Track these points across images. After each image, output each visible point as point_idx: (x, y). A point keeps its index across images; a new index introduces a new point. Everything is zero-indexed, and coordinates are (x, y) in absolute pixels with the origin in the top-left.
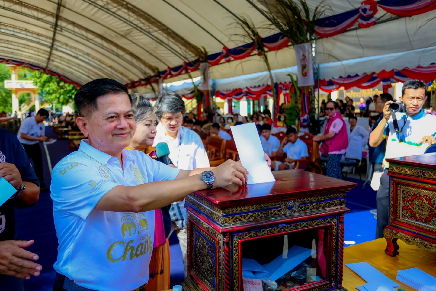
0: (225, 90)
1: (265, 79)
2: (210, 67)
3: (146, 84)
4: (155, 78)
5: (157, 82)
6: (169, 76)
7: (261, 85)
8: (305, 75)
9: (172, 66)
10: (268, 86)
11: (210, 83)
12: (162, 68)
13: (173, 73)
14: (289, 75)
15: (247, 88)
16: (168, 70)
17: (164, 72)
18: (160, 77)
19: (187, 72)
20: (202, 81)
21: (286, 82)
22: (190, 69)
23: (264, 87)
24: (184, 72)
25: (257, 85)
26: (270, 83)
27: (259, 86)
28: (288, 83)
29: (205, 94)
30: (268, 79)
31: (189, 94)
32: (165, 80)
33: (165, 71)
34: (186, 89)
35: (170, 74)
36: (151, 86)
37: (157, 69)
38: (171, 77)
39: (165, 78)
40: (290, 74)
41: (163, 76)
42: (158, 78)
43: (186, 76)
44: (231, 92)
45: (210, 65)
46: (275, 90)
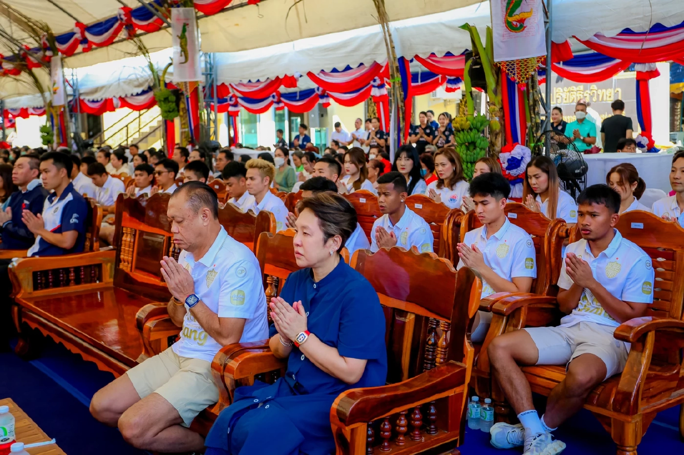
0: (245, 81)
1: (366, 50)
2: (198, 18)
3: (16, 72)
4: (40, 54)
5: (46, 63)
6: (80, 48)
7: (354, 66)
8: (516, 26)
9: (87, 21)
10: (376, 66)
11: (201, 63)
12: (61, 25)
13: (90, 37)
14: (466, 27)
15: (310, 75)
16: (77, 30)
17: (65, 38)
18: (55, 51)
19: (132, 35)
20: (178, 58)
21: (433, 54)
22: (141, 27)
23: (363, 71)
24: (123, 34)
25: (341, 66)
26: (382, 60)
27: (348, 68)
28: (440, 56)
29: (188, 93)
30: (377, 46)
31: (138, 95)
32: (70, 60)
33: (71, 35)
34: (129, 82)
35: (84, 40)
36: (31, 74)
37: (47, 29)
38: (85, 50)
39: (70, 53)
40: (471, 24)
41: (64, 47)
42: (48, 53)
43: (130, 46)
44: (261, 86)
45: (201, 14)
46: (398, 78)
